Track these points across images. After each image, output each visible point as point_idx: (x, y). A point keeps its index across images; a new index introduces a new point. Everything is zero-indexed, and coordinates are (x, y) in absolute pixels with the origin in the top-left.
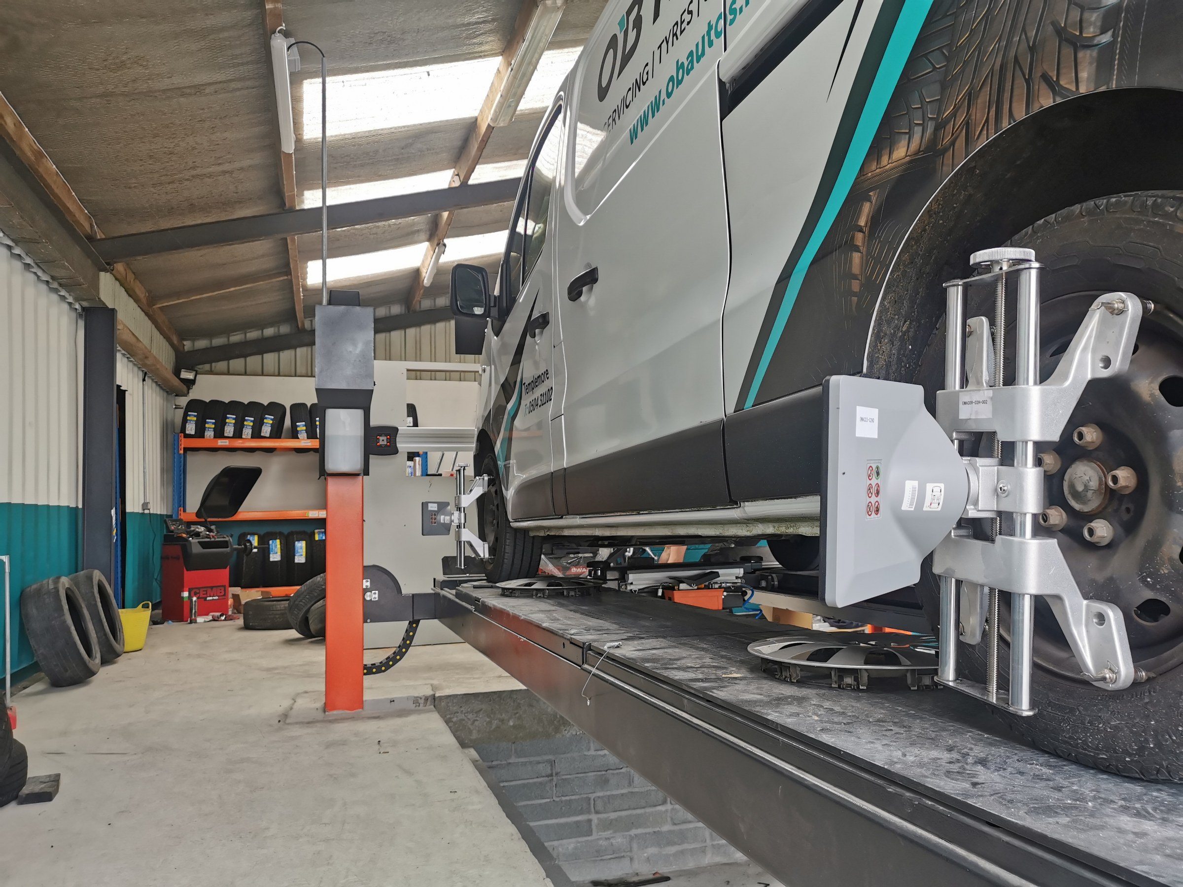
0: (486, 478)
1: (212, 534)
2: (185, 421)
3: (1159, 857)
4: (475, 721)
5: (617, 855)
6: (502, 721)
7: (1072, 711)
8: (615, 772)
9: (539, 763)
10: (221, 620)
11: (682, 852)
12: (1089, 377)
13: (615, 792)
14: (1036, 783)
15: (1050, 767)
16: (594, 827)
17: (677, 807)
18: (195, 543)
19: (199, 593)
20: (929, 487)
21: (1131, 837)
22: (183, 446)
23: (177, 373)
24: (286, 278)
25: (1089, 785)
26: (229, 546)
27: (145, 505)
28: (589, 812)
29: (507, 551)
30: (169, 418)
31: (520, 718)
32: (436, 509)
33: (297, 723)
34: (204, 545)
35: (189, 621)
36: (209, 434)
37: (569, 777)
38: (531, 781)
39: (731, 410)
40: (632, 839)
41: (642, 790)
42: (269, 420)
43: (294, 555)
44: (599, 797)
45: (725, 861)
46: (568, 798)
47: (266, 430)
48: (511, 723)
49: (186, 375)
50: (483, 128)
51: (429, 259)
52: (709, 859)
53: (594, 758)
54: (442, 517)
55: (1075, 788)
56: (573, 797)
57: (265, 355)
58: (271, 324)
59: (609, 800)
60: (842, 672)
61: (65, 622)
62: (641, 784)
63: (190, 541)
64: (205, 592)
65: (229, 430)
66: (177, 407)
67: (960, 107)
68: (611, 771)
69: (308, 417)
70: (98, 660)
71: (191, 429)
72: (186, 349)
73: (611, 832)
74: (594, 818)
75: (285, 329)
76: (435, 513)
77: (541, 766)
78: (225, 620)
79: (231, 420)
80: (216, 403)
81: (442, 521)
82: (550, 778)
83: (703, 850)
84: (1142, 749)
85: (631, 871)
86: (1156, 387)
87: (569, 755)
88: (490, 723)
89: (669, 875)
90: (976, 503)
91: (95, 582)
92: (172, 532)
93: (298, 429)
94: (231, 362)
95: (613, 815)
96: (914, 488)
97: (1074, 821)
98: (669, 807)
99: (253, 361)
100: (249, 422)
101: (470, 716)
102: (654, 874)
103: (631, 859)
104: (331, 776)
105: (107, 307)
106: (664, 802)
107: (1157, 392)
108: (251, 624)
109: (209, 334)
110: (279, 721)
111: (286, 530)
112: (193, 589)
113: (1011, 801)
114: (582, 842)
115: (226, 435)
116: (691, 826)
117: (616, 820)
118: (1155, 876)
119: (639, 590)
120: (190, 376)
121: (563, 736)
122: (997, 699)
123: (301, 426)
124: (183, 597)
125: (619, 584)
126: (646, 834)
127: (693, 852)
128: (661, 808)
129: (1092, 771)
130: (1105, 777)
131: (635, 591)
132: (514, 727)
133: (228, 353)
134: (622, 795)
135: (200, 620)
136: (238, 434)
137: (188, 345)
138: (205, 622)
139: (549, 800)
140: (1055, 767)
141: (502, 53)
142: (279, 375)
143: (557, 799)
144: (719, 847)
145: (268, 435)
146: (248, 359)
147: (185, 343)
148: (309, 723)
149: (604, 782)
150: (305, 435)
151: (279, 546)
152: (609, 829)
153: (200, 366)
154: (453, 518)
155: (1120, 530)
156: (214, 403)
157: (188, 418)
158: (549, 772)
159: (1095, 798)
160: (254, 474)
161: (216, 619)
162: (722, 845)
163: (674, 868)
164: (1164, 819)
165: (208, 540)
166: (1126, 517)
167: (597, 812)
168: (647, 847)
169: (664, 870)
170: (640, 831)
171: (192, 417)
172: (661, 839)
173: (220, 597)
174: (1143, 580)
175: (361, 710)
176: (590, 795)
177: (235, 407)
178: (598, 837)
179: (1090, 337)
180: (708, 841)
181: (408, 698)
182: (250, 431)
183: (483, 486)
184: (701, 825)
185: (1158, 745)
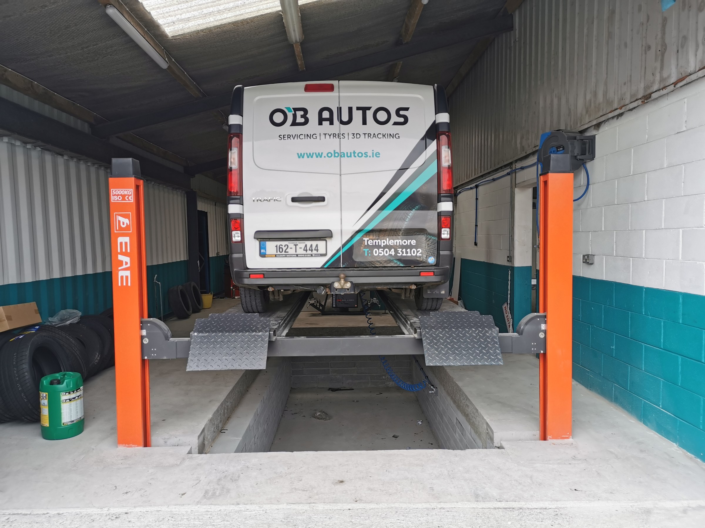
13: (337, 362)
27: (218, 253)
28: (328, 367)
35: (233, 298)
40: (343, 376)
41: (347, 362)
44: (332, 363)
45: (375, 387)
52: (370, 386)
56: (323, 362)
59: (335, 364)
70: (191, 311)
73: (336, 374)
83: (368, 383)
91: (192, 286)
95: (337, 369)
114: (326, 376)
116: (364, 375)
124: (231, 289)
127: (364, 383)
128: (354, 368)
134: (340, 363)
138: (238, 298)
139: (315, 362)
143: (318, 362)
149: (334, 358)
170: (346, 374)
176: (329, 362)
178: (331, 375)
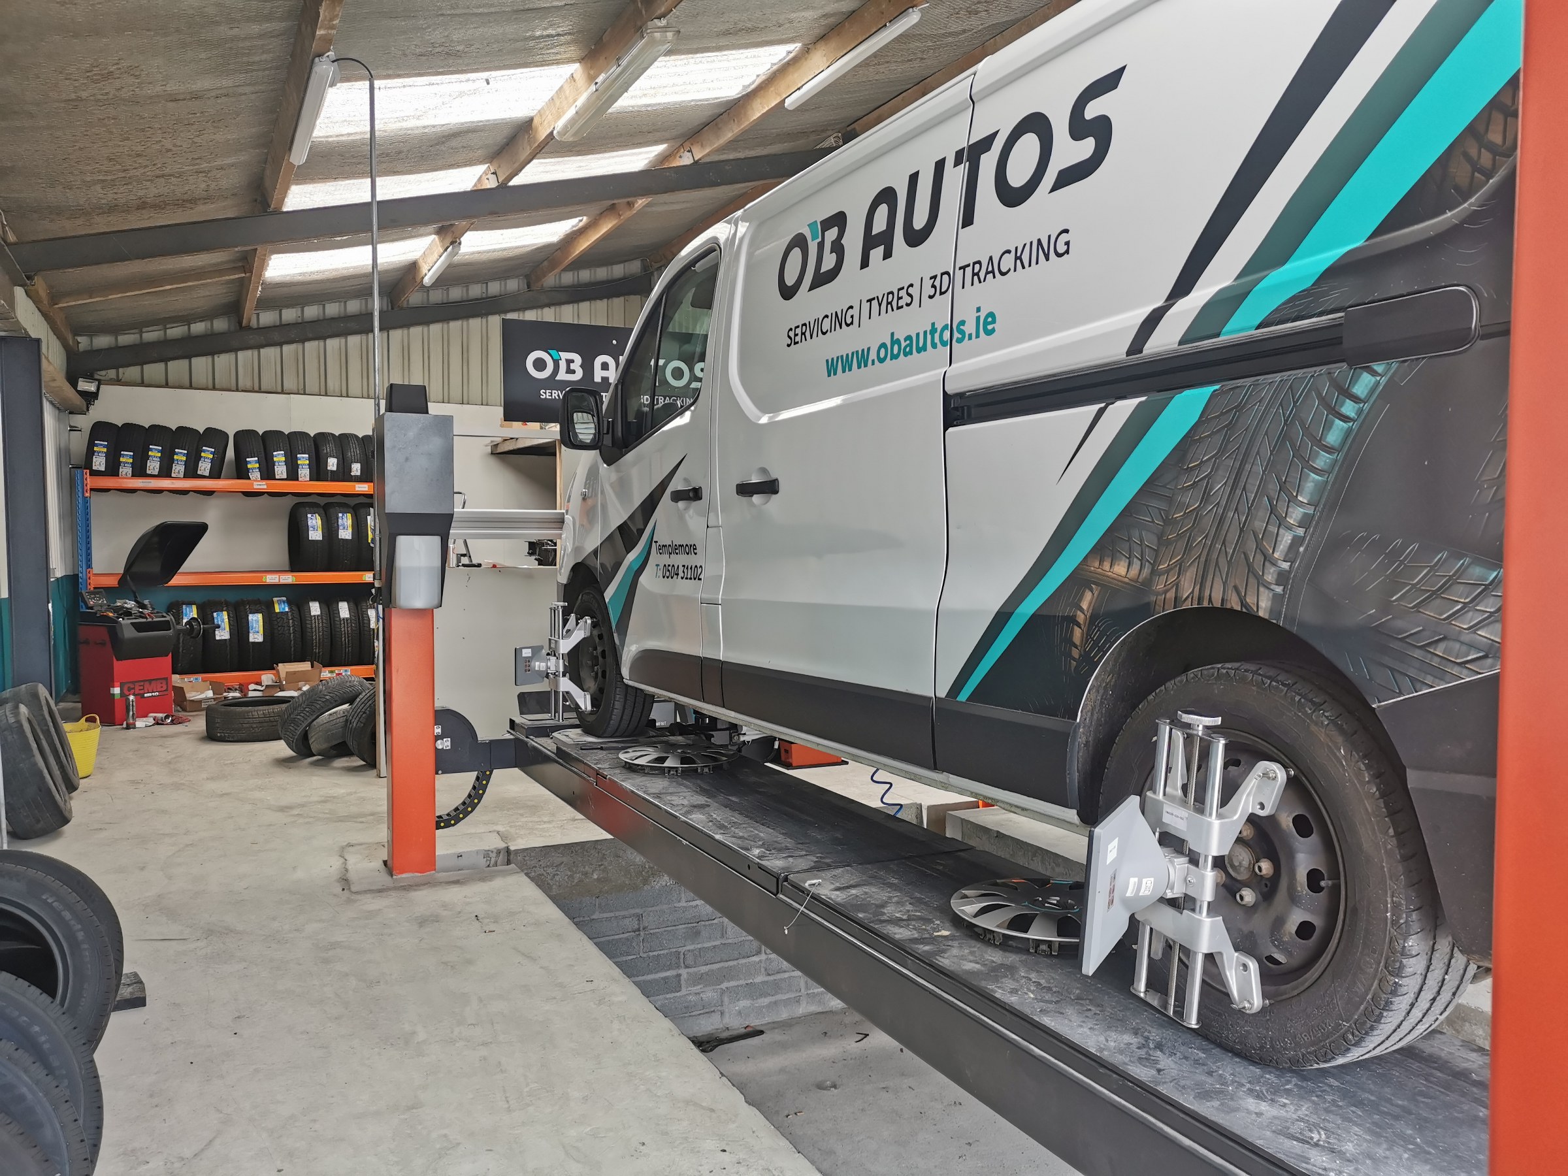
0: (589, 621)
1: (146, 611)
2: (90, 453)
3: (1268, 1132)
4: (554, 875)
5: (707, 1010)
6: (586, 874)
7: (1220, 1015)
8: (707, 923)
9: (624, 917)
10: (167, 724)
11: (775, 1003)
12: (1250, 811)
13: (706, 945)
14: (1196, 1068)
15: (1204, 1050)
16: (683, 982)
17: (773, 956)
18: (127, 624)
19: (134, 688)
20: (1144, 881)
21: (1254, 1115)
22: (89, 487)
23: (75, 385)
24: (243, 275)
25: (1229, 1069)
26: (172, 627)
28: (678, 967)
29: (616, 707)
30: (62, 445)
31: (605, 870)
32: (530, 655)
33: (366, 892)
34: (138, 627)
35: (125, 726)
36: (126, 470)
37: (657, 930)
38: (617, 937)
39: (942, 693)
40: (723, 992)
41: (736, 941)
42: (208, 454)
43: (249, 632)
44: (689, 951)
45: (820, 1009)
46: (654, 953)
47: (204, 467)
48: (595, 876)
49: (85, 386)
50: (542, 134)
51: (436, 256)
52: (803, 1009)
53: (685, 909)
54: (537, 663)
55: (1220, 1072)
56: (662, 952)
57: (193, 360)
58: (201, 318)
59: (700, 953)
60: (1038, 943)
61: (35, 764)
62: (735, 933)
63: (120, 622)
64: (142, 688)
65: (153, 466)
66: (73, 429)
67: (1172, 569)
68: (703, 923)
69: (262, 450)
71: (99, 463)
72: (82, 347)
73: (701, 986)
74: (684, 972)
75: (221, 325)
76: (528, 660)
77: (627, 921)
78: (173, 723)
79: (155, 452)
80: (130, 429)
81: (537, 669)
82: (637, 933)
83: (797, 1000)
84: (1262, 1047)
85: (721, 1026)
86: (1291, 820)
87: (657, 908)
88: (571, 877)
89: (762, 1029)
90: (1172, 889)
91: (43, 702)
92: (91, 608)
93: (249, 466)
94: (146, 367)
95: (704, 969)
96: (1135, 882)
97: (1222, 1104)
98: (763, 957)
99: (177, 367)
100: (180, 456)
101: (550, 870)
102: (746, 1028)
103: (722, 1013)
104: (445, 963)
105: (30, 337)
106: (759, 953)
107: (1291, 825)
108: (219, 735)
109: (115, 329)
110: (343, 889)
111: (232, 597)
112: (125, 683)
113: (1183, 1087)
114: (670, 998)
115: (148, 472)
116: (786, 975)
117: (707, 973)
118: (1267, 1148)
119: (753, 740)
120: (91, 387)
121: (652, 887)
122: (1174, 1012)
123: (253, 463)
124: (114, 695)
125: (730, 734)
126: (738, 986)
127: (787, 1002)
128: (756, 959)
129: (1230, 1055)
130: (1238, 1060)
131: (748, 742)
132: (598, 880)
133: (141, 354)
134: (714, 947)
135: (140, 723)
136: (165, 472)
137: (83, 342)
138: (146, 726)
139: (635, 957)
140: (1206, 1050)
141: (581, 60)
142: (214, 388)
143: (645, 955)
144: (814, 995)
145: (207, 473)
146: (170, 364)
147: (79, 339)
148: (380, 891)
149: (695, 934)
150: (258, 474)
151: (226, 620)
152: (699, 984)
153: (103, 373)
154: (549, 664)
155: (1260, 896)
156: (128, 427)
157: (95, 449)
158: (637, 927)
159: (1233, 1082)
160: (197, 531)
161: (160, 722)
162: (818, 994)
163: (767, 1020)
164: (1272, 1100)
165: (144, 620)
166: (1265, 890)
167: (687, 967)
168: (738, 1000)
169: (756, 1022)
170: (733, 983)
171: (101, 448)
172: (754, 991)
173: (161, 693)
174: (1273, 943)
175: (434, 872)
176: (680, 949)
177: (157, 433)
178: (688, 992)
179: (1253, 787)
180: (803, 990)
181: (478, 852)
182: (182, 468)
183: (585, 629)
184: (798, 973)
185: (1272, 1046)
